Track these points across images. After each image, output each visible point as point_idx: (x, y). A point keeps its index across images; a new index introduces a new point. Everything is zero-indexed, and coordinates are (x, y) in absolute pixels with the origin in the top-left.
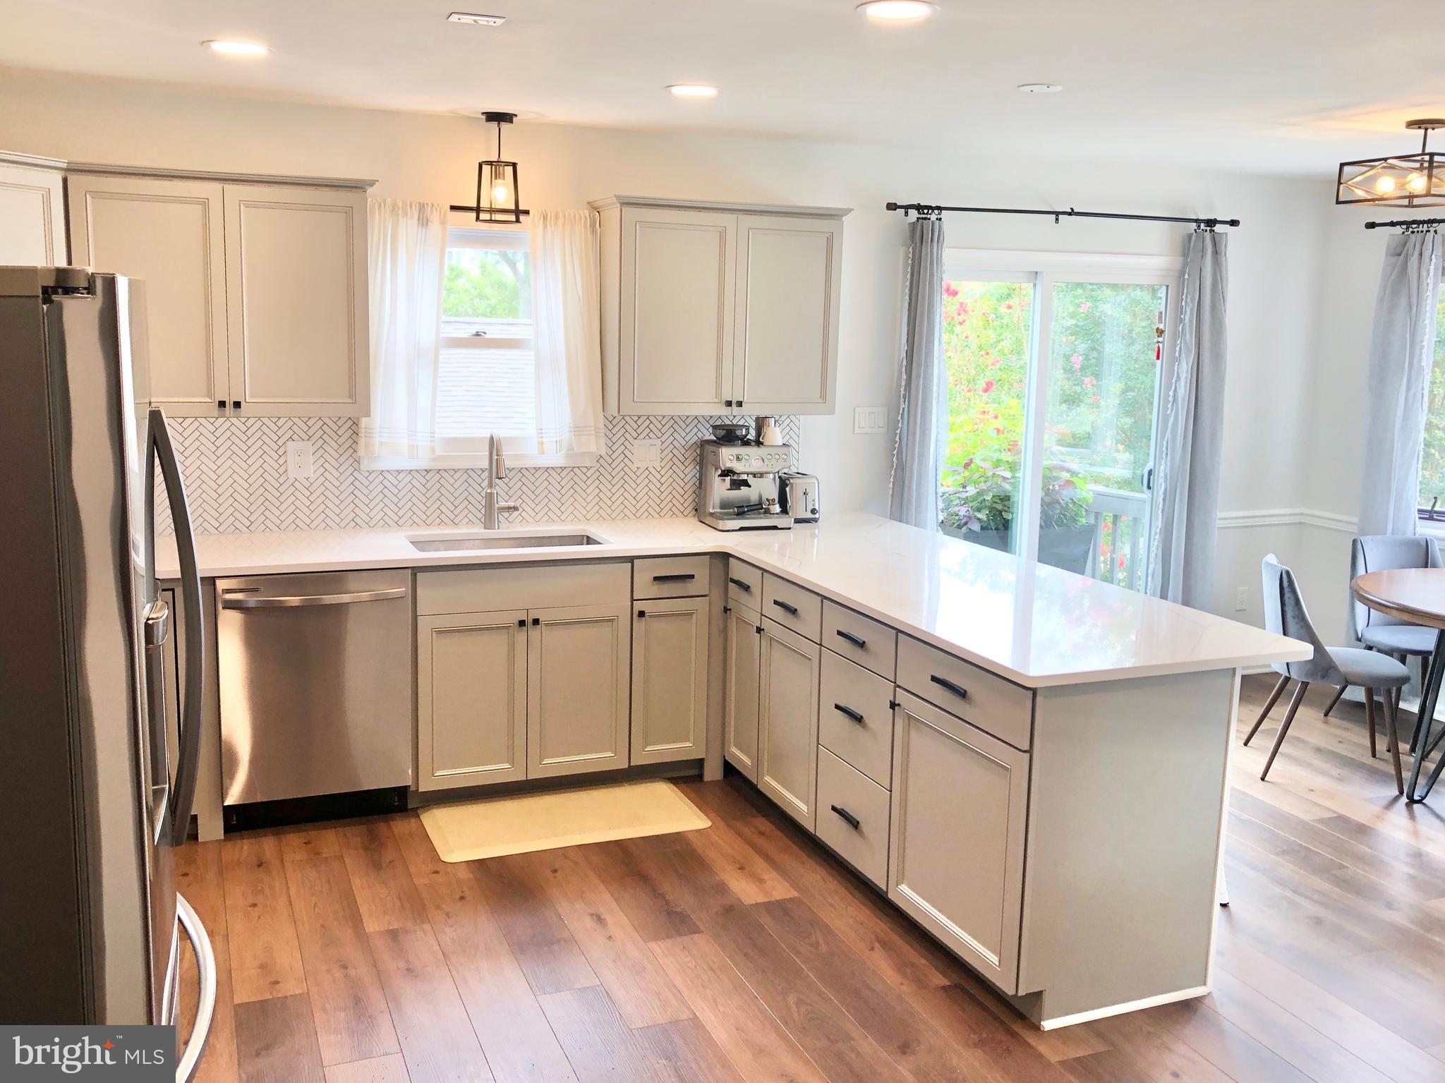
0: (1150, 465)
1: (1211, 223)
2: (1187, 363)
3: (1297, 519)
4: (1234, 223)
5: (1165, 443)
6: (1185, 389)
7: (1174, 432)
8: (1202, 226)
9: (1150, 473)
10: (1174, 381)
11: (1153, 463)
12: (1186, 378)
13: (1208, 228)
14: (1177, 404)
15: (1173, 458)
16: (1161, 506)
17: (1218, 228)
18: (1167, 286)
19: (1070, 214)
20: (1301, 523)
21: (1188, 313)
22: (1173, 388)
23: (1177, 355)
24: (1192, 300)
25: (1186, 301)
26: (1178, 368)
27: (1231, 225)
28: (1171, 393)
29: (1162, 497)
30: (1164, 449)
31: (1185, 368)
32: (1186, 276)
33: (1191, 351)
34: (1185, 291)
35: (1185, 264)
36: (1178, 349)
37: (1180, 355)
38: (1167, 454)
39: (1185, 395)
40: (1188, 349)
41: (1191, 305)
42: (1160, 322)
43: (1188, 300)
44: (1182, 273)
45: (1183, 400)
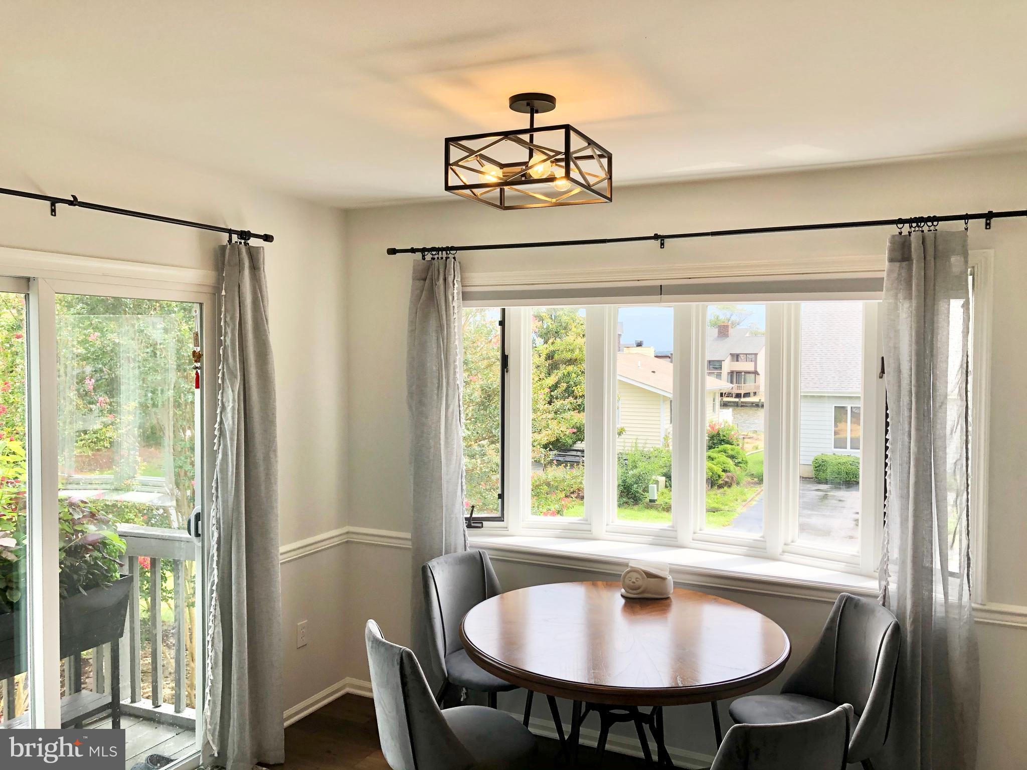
0: (198, 509)
1: (245, 235)
2: (233, 391)
3: (344, 539)
4: (268, 238)
5: (214, 484)
6: (233, 418)
7: (224, 470)
8: (235, 238)
9: (198, 517)
10: (218, 411)
11: (200, 506)
12: (233, 407)
13: (243, 241)
14: (225, 438)
15: (225, 502)
16: (215, 558)
17: (253, 242)
18: (201, 305)
19: (71, 203)
20: (347, 542)
21: (230, 334)
22: (218, 419)
23: (220, 381)
24: (233, 318)
25: (225, 322)
26: (222, 397)
27: (265, 240)
28: (217, 426)
29: (216, 546)
30: (214, 491)
31: (231, 397)
32: (223, 293)
33: (236, 377)
34: (223, 309)
35: (220, 280)
36: (220, 375)
37: (223, 382)
38: (217, 497)
39: (233, 428)
40: (233, 375)
41: (231, 324)
42: (196, 345)
43: (228, 319)
44: (217, 289)
45: (232, 433)
